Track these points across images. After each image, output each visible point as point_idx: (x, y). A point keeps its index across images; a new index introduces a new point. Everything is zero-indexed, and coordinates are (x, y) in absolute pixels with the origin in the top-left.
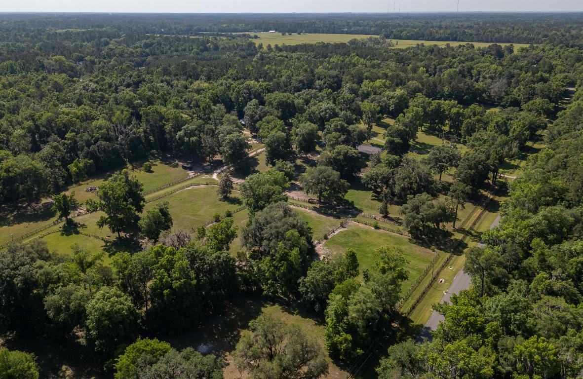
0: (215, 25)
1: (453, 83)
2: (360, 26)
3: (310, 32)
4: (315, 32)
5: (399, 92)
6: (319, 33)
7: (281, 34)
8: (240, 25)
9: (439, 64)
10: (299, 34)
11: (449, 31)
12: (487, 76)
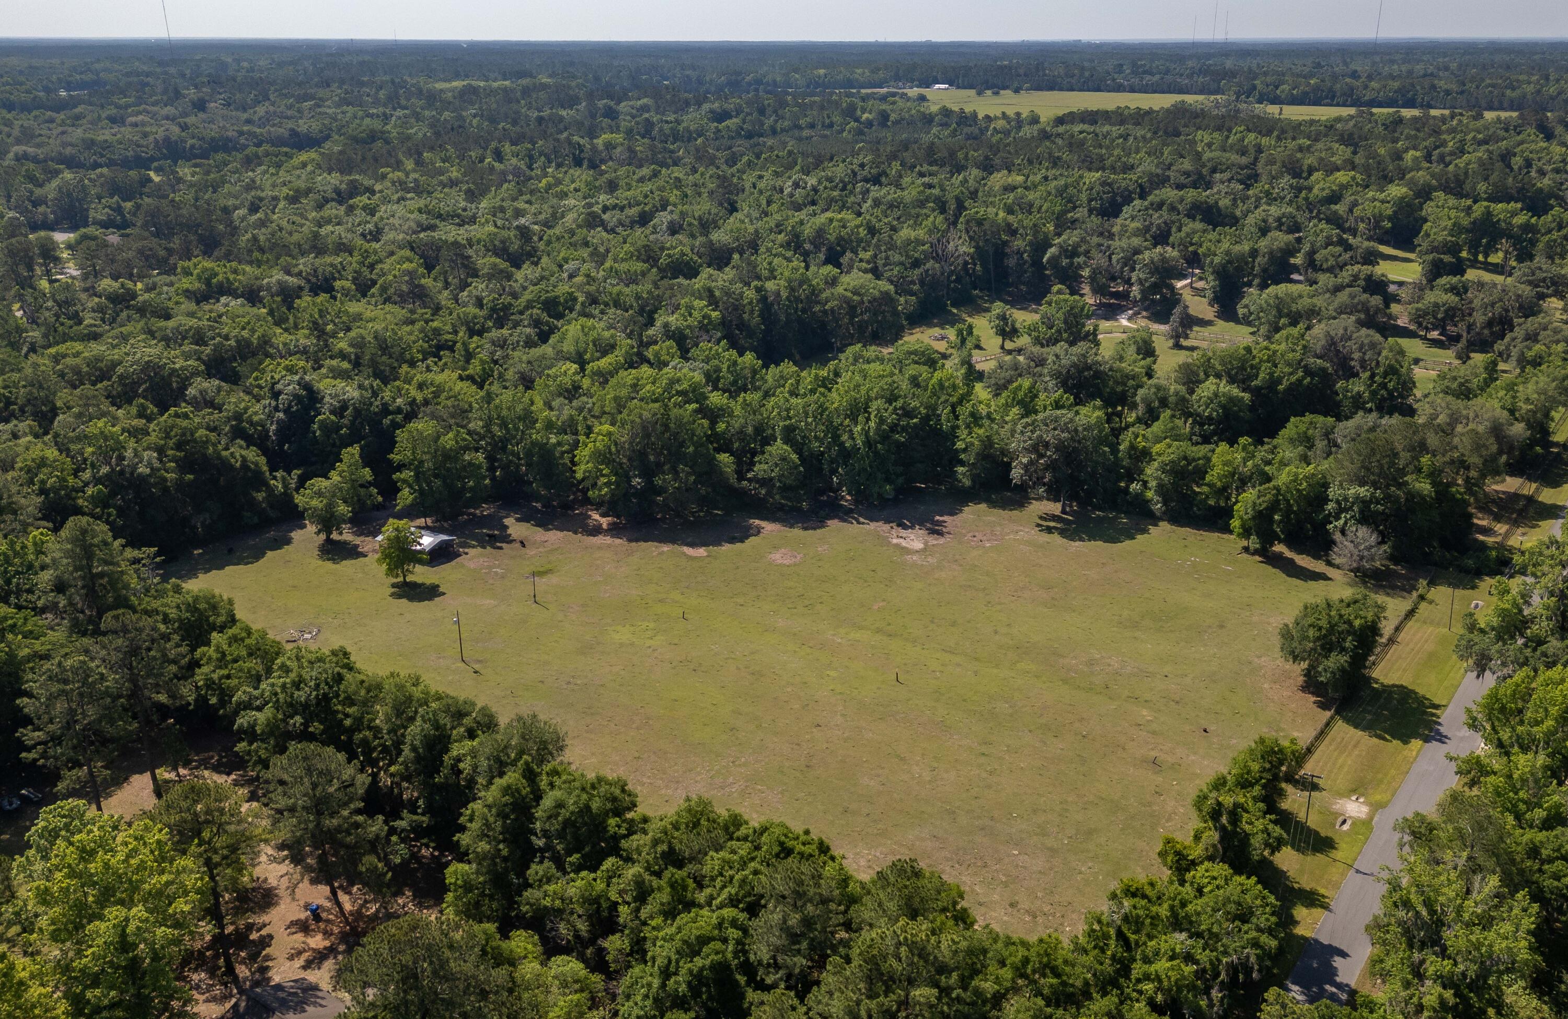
0: (796, 71)
1: (1494, 178)
2: (1153, 74)
3: (1039, 88)
4: (1051, 88)
5: (1396, 191)
6: (1061, 89)
7: (972, 92)
8: (859, 71)
9: (1436, 148)
10: (1017, 91)
11: (1396, 85)
12: (1548, 168)
